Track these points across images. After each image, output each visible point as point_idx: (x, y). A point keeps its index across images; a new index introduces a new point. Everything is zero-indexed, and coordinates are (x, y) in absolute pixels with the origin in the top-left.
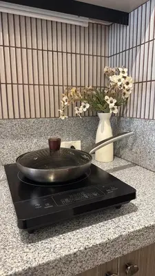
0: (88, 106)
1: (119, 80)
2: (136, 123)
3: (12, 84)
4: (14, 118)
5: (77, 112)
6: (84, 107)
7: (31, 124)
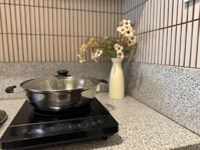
0: (101, 52)
1: (123, 30)
2: (142, 67)
3: (45, 35)
4: (46, 61)
5: (93, 57)
6: (99, 53)
7: (59, 65)
